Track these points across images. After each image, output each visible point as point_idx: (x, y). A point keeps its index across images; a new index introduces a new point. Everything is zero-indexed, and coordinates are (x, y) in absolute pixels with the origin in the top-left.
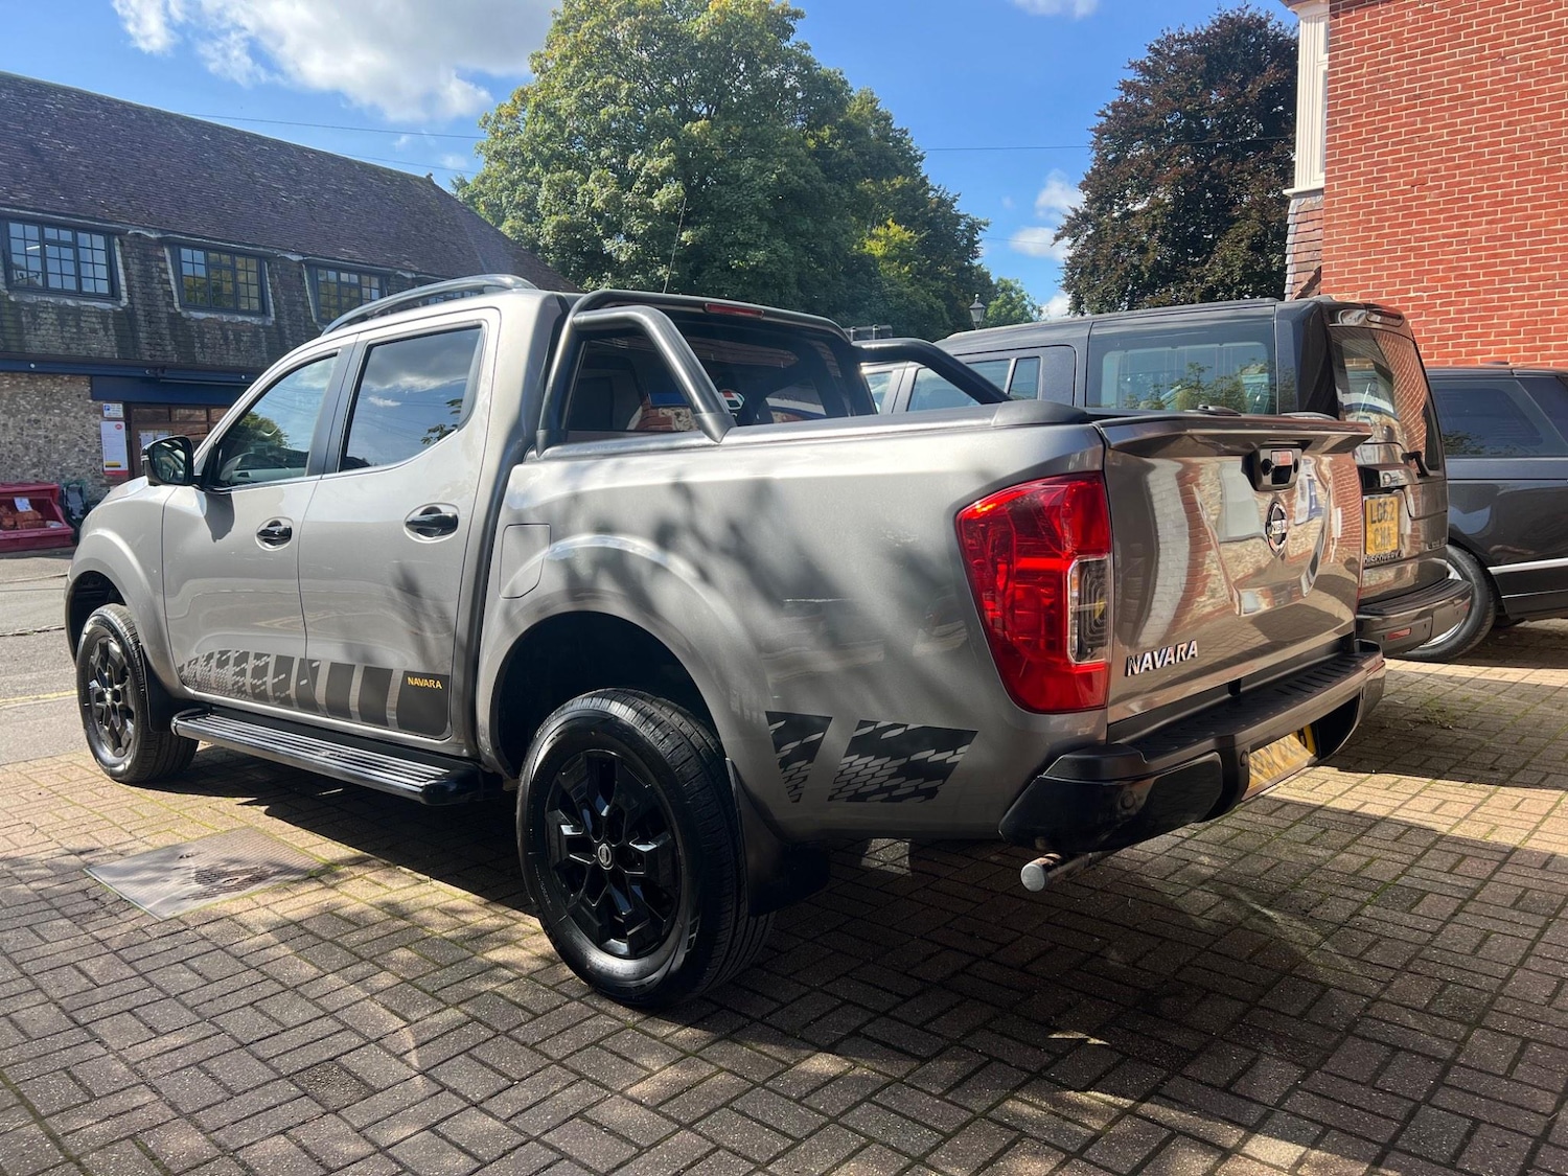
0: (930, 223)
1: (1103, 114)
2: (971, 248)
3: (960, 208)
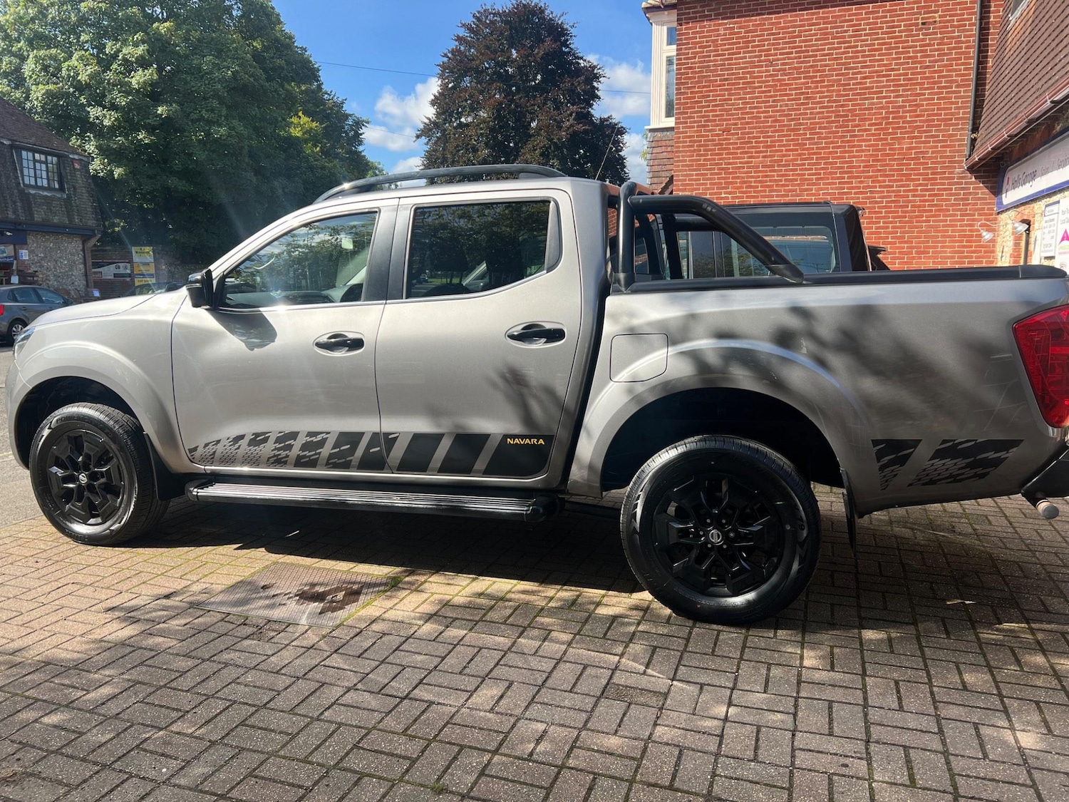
0: (327, 117)
1: (445, 55)
2: (357, 139)
3: (347, 108)
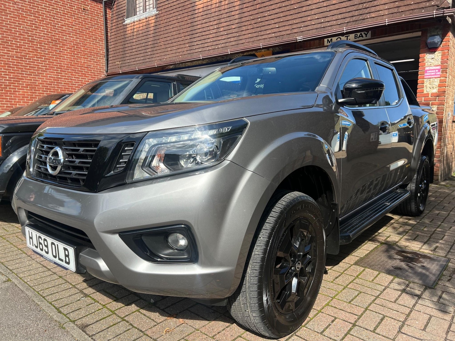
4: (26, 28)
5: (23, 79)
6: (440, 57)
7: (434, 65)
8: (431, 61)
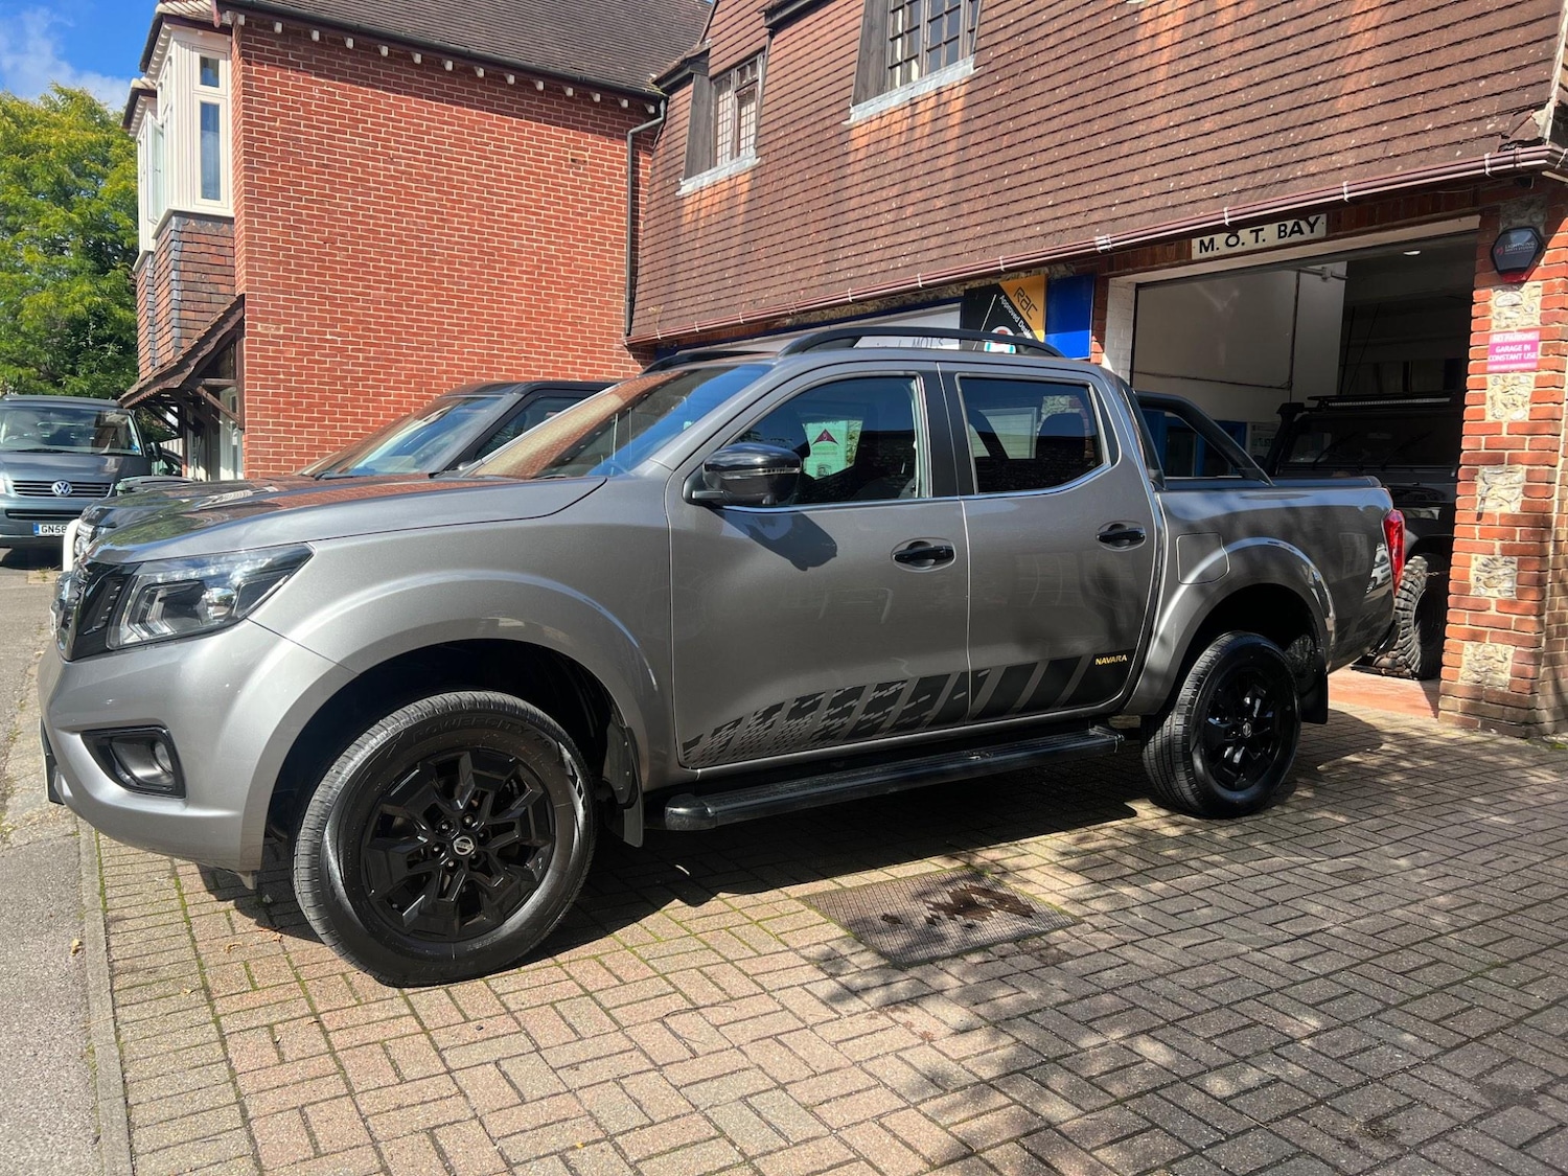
4: (415, 223)
5: (400, 361)
6: (1538, 300)
7: (1519, 327)
8: (1509, 314)
